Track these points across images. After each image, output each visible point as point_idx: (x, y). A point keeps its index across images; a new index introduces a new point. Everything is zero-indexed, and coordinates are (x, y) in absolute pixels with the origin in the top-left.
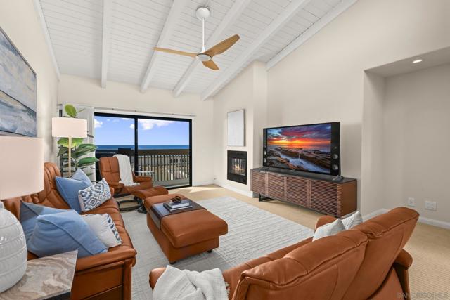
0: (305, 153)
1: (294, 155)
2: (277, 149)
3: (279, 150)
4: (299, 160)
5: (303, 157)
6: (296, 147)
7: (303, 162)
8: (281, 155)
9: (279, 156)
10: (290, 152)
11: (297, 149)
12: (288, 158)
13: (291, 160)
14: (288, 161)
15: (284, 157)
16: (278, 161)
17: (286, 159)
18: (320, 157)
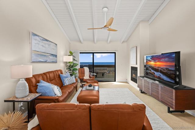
0: (162, 70)
1: (157, 70)
2: (149, 67)
3: (150, 67)
4: (159, 73)
5: (161, 72)
6: (158, 66)
7: (161, 74)
8: (151, 70)
9: (151, 71)
10: (155, 69)
11: (158, 67)
12: (155, 72)
13: (156, 73)
14: (154, 74)
15: (152, 71)
16: (150, 73)
17: (153, 72)
18: (169, 73)
